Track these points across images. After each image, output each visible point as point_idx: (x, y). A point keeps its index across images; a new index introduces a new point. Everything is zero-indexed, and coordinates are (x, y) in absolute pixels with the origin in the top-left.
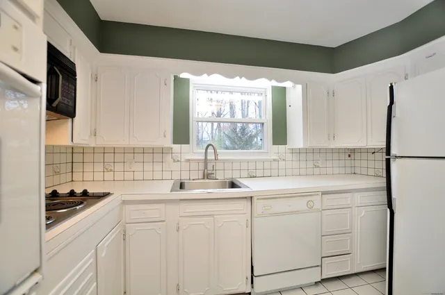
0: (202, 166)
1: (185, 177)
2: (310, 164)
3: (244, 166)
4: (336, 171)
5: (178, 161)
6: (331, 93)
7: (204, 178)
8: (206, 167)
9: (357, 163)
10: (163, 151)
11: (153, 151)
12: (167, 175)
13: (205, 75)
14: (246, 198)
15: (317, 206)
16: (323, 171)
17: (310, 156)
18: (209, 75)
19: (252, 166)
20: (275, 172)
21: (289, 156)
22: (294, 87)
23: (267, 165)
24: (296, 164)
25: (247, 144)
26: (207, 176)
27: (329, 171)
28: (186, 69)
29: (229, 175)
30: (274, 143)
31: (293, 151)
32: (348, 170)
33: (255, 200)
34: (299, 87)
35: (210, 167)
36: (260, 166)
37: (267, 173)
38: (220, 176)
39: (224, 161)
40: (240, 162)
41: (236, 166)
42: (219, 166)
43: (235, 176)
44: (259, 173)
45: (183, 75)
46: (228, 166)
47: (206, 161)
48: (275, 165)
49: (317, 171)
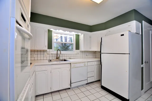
0: (56, 56)
1: (51, 59)
2: (85, 55)
3: (68, 56)
4: (91, 57)
5: (49, 54)
6: (90, 37)
7: (57, 59)
8: (57, 56)
9: (96, 55)
10: (44, 51)
11: (41, 51)
12: (45, 58)
13: (58, 30)
14: (69, 63)
15: (86, 65)
16: (88, 57)
17: (85, 53)
18: (59, 30)
19: (70, 55)
20: (76, 57)
21: (80, 53)
22: (81, 35)
23: (74, 55)
24: (82, 55)
25: (66, 49)
26: (57, 58)
27: (90, 57)
28: (52, 28)
29: (64, 58)
30: (76, 49)
31: (81, 52)
32: (94, 57)
33: (71, 64)
34: (83, 35)
35: (58, 56)
36: (72, 55)
37: (74, 57)
38: (61, 58)
39: (62, 54)
40: (67, 54)
41: (66, 55)
42: (61, 55)
43: (66, 58)
44: (72, 57)
45: (51, 30)
46: (63, 55)
47: (57, 54)
48: (76, 55)
49: (87, 57)
